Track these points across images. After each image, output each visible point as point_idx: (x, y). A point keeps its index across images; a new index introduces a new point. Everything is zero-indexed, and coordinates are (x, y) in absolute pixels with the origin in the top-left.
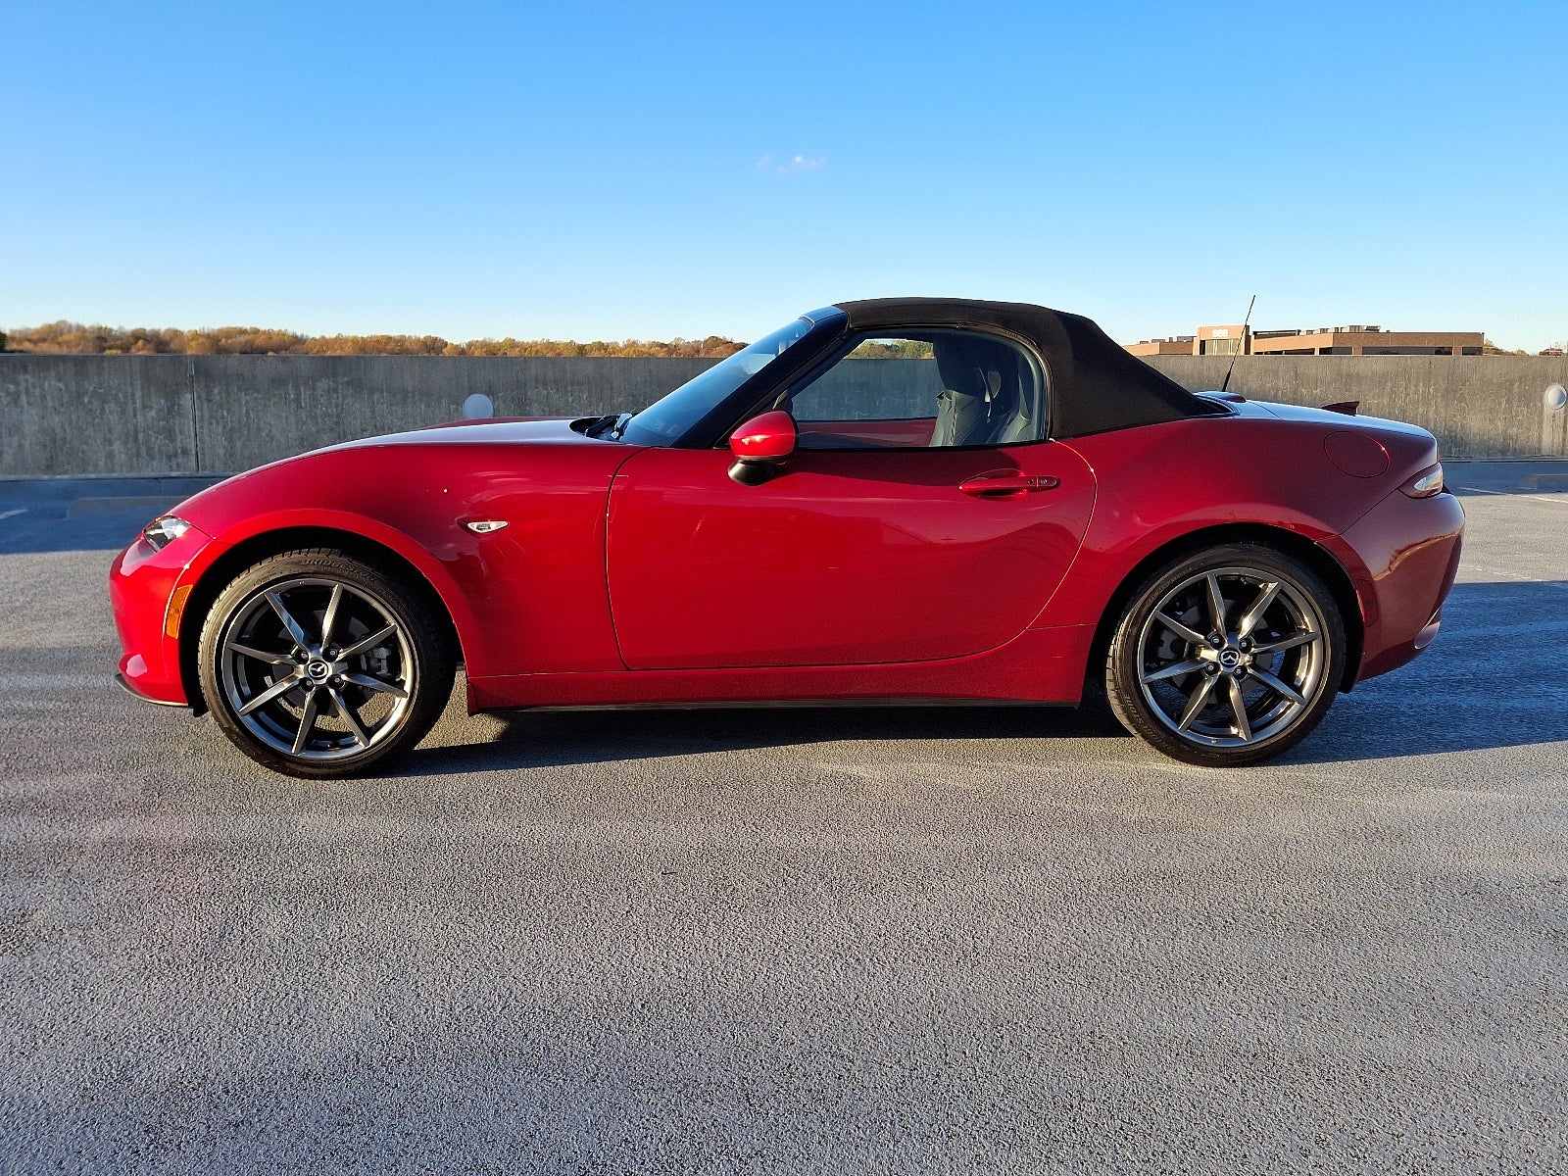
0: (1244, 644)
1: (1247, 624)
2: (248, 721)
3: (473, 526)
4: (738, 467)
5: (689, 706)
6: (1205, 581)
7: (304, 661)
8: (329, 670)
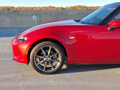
2: (37, 66)
3: (70, 38)
4: (109, 28)
5: (100, 64)
7: (46, 58)
8: (49, 59)
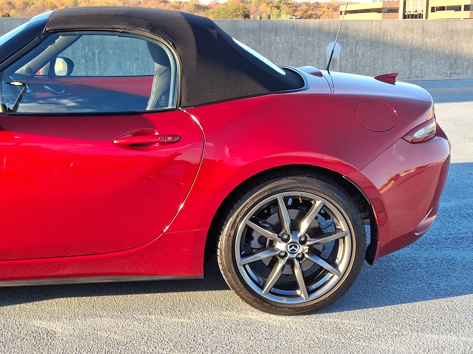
0: (303, 239)
1: (304, 225)
6: (276, 200)
